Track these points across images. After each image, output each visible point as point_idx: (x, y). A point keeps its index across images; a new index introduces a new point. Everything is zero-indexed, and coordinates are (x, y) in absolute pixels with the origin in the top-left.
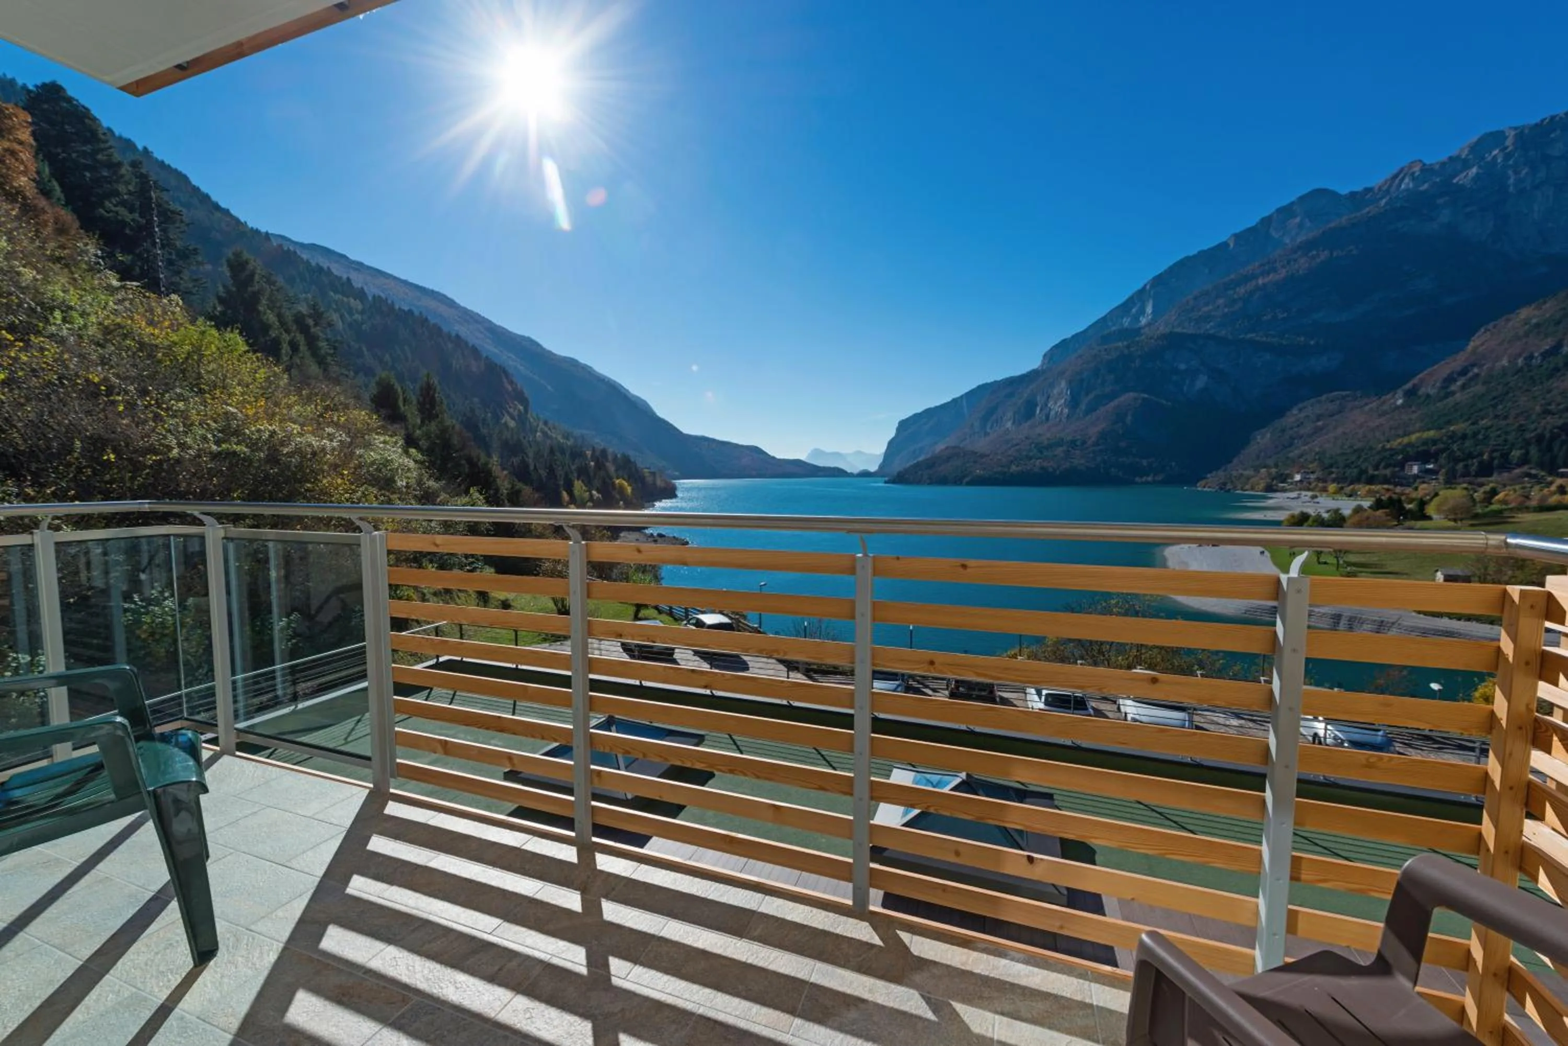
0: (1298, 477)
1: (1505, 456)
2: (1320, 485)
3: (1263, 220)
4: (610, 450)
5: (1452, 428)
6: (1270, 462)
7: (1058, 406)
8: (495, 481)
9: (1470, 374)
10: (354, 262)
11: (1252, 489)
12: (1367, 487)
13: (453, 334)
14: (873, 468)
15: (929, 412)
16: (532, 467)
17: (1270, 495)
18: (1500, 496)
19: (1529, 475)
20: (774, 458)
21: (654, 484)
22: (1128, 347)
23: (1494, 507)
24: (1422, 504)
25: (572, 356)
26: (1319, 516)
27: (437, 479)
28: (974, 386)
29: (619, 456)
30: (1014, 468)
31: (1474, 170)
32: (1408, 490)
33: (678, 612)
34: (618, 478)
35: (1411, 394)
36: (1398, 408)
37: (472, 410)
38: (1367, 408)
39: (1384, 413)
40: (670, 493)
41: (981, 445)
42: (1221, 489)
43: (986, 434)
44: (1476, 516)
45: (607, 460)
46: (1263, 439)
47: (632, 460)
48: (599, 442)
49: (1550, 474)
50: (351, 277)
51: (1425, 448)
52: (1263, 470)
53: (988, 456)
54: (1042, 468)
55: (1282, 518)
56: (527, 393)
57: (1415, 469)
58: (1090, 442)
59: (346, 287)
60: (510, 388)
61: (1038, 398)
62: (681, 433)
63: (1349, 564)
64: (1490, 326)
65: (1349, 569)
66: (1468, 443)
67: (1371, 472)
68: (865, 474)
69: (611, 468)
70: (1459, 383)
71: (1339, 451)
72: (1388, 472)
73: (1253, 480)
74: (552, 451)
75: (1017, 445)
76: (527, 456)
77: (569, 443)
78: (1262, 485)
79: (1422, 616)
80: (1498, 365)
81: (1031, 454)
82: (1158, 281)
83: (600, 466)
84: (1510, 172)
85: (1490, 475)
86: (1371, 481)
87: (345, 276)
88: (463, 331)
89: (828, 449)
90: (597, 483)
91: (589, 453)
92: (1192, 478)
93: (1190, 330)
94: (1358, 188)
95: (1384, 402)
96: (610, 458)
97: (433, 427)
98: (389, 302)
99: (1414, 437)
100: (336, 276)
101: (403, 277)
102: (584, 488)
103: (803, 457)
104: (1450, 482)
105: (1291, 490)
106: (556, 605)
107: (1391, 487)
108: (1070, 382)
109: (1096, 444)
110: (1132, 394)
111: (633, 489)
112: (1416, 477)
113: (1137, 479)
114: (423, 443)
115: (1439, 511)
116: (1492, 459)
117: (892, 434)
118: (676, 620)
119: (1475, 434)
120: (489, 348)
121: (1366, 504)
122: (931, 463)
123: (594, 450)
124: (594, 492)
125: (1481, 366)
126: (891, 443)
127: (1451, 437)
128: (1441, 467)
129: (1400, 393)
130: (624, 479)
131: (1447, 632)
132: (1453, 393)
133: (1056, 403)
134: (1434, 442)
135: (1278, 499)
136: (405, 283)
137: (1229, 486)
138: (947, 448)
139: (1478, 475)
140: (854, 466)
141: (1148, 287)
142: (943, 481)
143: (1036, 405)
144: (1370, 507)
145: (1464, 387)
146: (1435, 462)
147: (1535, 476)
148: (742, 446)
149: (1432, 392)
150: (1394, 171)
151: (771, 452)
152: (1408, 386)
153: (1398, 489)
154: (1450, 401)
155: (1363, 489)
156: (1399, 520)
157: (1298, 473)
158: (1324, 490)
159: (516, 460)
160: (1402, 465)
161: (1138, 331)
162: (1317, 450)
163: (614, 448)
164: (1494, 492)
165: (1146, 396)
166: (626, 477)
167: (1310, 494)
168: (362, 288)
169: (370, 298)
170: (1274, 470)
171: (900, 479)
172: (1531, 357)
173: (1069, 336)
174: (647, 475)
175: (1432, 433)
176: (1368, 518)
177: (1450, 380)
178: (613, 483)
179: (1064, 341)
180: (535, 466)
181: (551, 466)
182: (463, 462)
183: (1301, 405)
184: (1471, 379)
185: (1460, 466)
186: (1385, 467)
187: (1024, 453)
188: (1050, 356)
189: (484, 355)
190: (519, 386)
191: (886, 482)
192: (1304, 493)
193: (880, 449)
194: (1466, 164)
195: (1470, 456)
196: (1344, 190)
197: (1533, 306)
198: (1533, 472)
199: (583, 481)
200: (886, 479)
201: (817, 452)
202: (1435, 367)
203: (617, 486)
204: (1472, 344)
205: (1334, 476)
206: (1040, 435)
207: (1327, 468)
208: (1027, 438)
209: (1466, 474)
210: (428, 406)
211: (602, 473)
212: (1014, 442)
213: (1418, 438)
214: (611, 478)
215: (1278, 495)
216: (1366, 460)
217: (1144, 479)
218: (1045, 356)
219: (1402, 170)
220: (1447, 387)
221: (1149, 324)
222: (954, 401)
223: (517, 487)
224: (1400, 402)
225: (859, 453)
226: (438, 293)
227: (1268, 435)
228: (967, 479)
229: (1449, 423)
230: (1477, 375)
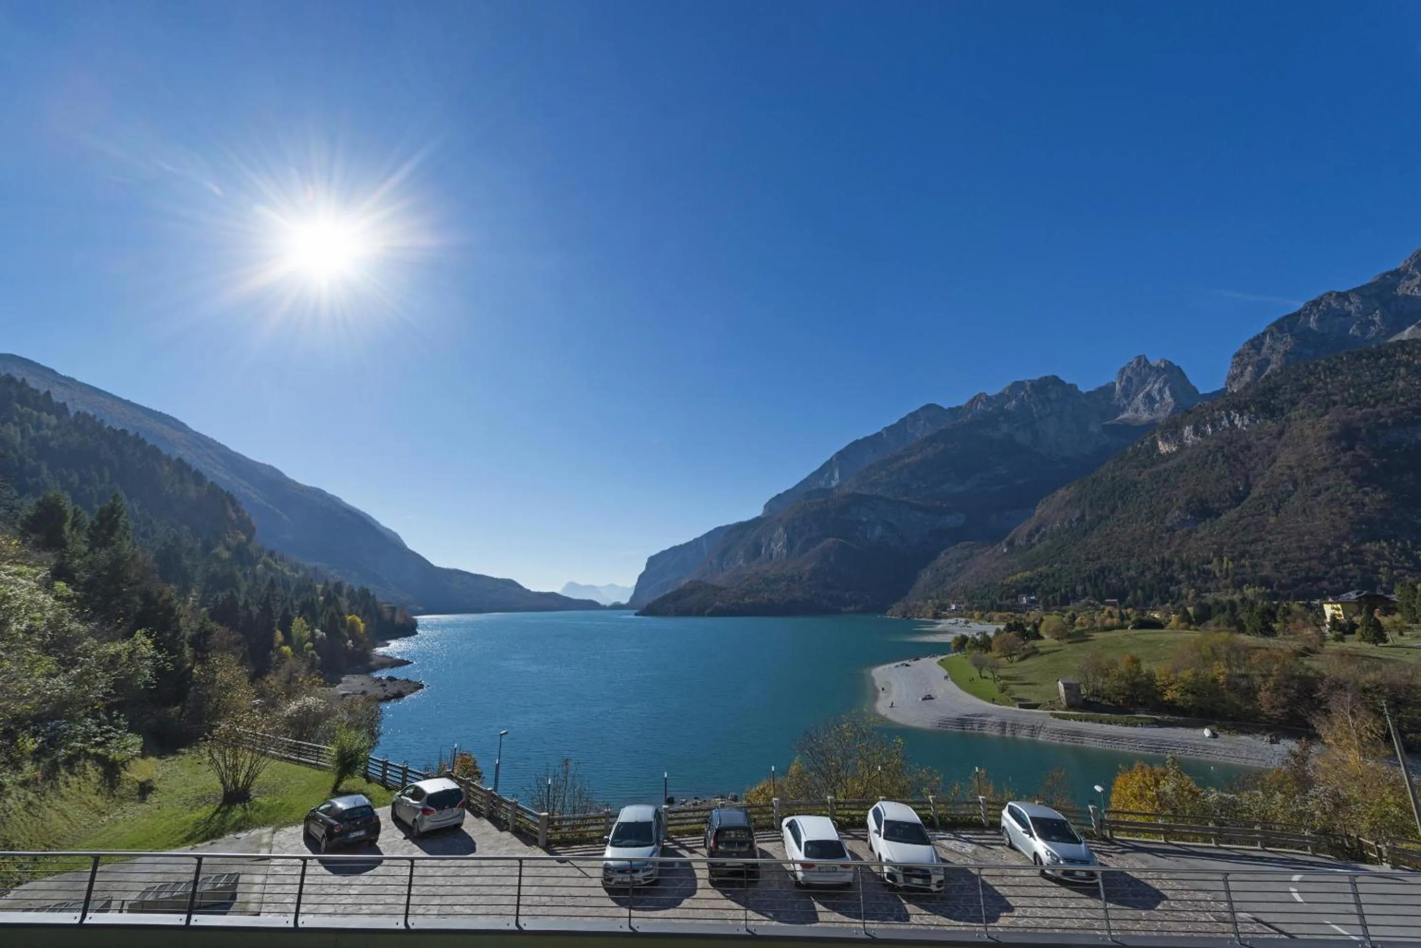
0: (953, 607)
1: (1073, 590)
2: (969, 613)
3: (901, 420)
4: (347, 584)
5: (1039, 570)
6: (933, 594)
7: (778, 548)
8: (177, 619)
9: (1041, 532)
10: (64, 378)
11: (925, 616)
12: (999, 614)
13: (174, 458)
14: (625, 601)
15: (674, 550)
16: (241, 603)
17: (937, 621)
18: (1078, 620)
19: (1089, 604)
20: (529, 591)
21: (392, 620)
22: (825, 502)
23: (1078, 628)
24: (1036, 627)
25: (318, 487)
26: (974, 638)
27: (84, 621)
28: (712, 528)
29: (356, 590)
30: (747, 600)
31: (1014, 402)
32: (1024, 616)
33: (394, 777)
34: (350, 615)
35: (1010, 544)
36: (1006, 554)
37: (176, 539)
38: (986, 554)
39: (997, 558)
40: (408, 630)
41: (720, 579)
42: (904, 617)
43: (723, 570)
44: (1069, 636)
45: (340, 594)
46: (926, 576)
47: (372, 594)
48: (335, 576)
49: (1102, 603)
50: (51, 390)
51: (1026, 584)
52: (930, 601)
53: (725, 589)
54: (770, 600)
55: (949, 641)
56: (254, 521)
57: (1025, 600)
58: (805, 578)
59: (45, 402)
60: (234, 516)
61: (763, 539)
62: (432, 565)
63: (1002, 678)
64: (1044, 500)
65: (1002, 682)
66: (1051, 580)
67: (998, 602)
68: (617, 607)
69: (344, 603)
70: (1036, 538)
71: (976, 586)
72: (1008, 602)
73: (924, 609)
74: (272, 584)
75: (748, 579)
76: (238, 591)
77: (296, 576)
78: (930, 614)
79: (1057, 719)
80: (1055, 528)
81: (760, 587)
82: (840, 455)
83: (330, 600)
84: (1033, 406)
85: (1068, 604)
86: (1000, 609)
87: (43, 390)
88: (188, 456)
89: (583, 582)
90: (322, 620)
91: (320, 587)
92: (883, 610)
93: (865, 491)
94: (953, 406)
95: (995, 551)
96: (345, 591)
97: (103, 555)
98: (98, 420)
99: (1019, 576)
100: (32, 389)
101: (125, 397)
102: (305, 626)
103: (558, 590)
104: (1047, 609)
105: (951, 617)
106: (223, 782)
107: (1013, 614)
108: (786, 528)
109: (810, 579)
110: (832, 540)
111: (366, 627)
112: (1026, 606)
113: (843, 609)
114: (83, 576)
115: (1047, 632)
116: (1067, 592)
117: (643, 568)
118: (389, 789)
119: (1053, 575)
120: (219, 475)
121: (1002, 627)
122: (677, 596)
123: (326, 583)
124: (317, 631)
125: (1046, 527)
126: (641, 577)
127: (1040, 576)
128: (1039, 598)
129: (1004, 544)
130: (358, 615)
131: (1077, 732)
132: (1034, 545)
133: (776, 545)
134: (1032, 580)
135: (943, 624)
136: (128, 403)
137: (909, 615)
138: (690, 582)
139: (1062, 605)
140: (606, 600)
141: (834, 459)
142: (686, 612)
143: (761, 547)
144: (1005, 630)
145: (1039, 540)
146: (1035, 595)
147: (1093, 605)
148: (497, 580)
149: (1023, 543)
150: (971, 397)
151: (526, 586)
152: (1008, 539)
153: (1018, 615)
154: (1034, 550)
155: (996, 616)
156: (1025, 641)
157: (953, 603)
158: (972, 616)
159: (221, 596)
160: (1015, 597)
161: (830, 491)
162: (962, 584)
163: (353, 582)
164: (1074, 617)
165: (842, 540)
166: (360, 612)
167: (963, 620)
168: (64, 404)
169: (72, 414)
170: (937, 601)
171: (649, 611)
172: (1071, 522)
173: (782, 491)
174: (386, 610)
175: (1028, 574)
176: (1005, 639)
177: (1030, 535)
178: (344, 621)
179: (779, 495)
180: (246, 601)
181: (268, 600)
182: (137, 599)
183: (946, 551)
184: (1042, 536)
185: (1050, 598)
186: (1007, 599)
187: (755, 587)
188: (769, 506)
189: (209, 480)
190: (247, 514)
191: (636, 614)
192: (960, 619)
193: (631, 582)
194: (1009, 400)
195: (1054, 590)
196: (946, 407)
197: (1064, 488)
198: (1092, 601)
199: (305, 618)
200: (637, 611)
201: (572, 585)
202: (1020, 526)
203: (348, 623)
204: (1037, 511)
205: (976, 605)
206: (766, 571)
207: (971, 599)
208: (756, 574)
209: (1055, 604)
210: (104, 531)
211: (332, 609)
212: (746, 577)
213: (1021, 577)
214: (341, 614)
215: (943, 621)
216: (993, 593)
217: (848, 608)
218: (766, 506)
219: (975, 398)
220: (1030, 541)
221: (838, 486)
222: (696, 540)
223: (208, 628)
224: (1005, 550)
225: (612, 586)
226: (167, 417)
227: (929, 573)
228: (708, 611)
229: (1036, 566)
230: (1045, 533)
